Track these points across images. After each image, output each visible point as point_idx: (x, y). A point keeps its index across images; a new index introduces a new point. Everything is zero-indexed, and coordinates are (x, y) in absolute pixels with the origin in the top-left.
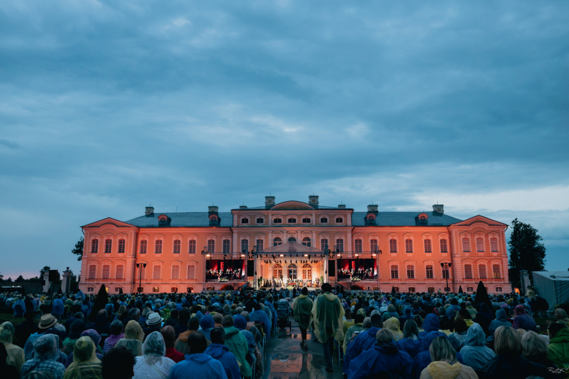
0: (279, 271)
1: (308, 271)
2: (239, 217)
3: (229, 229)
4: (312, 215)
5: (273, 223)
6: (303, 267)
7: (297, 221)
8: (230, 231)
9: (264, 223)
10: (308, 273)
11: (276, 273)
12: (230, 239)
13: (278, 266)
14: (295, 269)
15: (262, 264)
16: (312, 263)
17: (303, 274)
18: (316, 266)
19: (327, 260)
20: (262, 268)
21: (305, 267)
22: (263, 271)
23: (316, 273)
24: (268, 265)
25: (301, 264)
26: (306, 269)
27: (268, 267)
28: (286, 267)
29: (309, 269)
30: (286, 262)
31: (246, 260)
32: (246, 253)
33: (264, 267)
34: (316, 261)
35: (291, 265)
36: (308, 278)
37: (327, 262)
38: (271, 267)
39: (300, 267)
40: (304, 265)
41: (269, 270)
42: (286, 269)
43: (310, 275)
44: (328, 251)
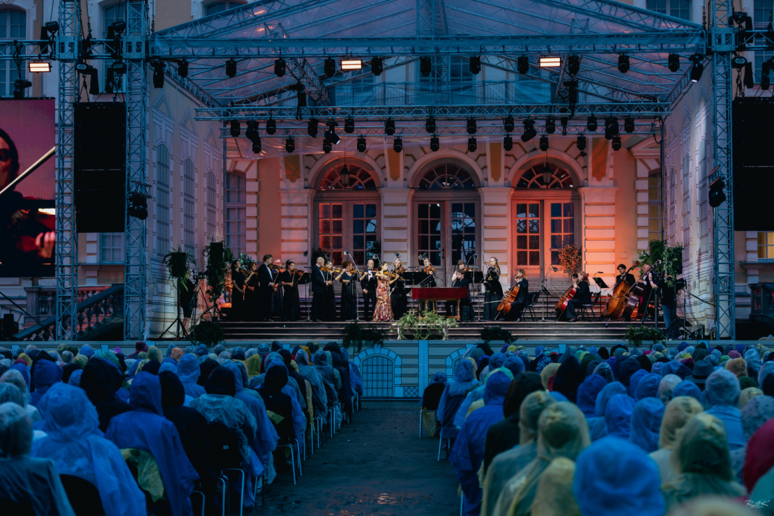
0: (359, 209)
1: (556, 210)
6: (521, 186)
10: (555, 226)
11: (338, 227)
13: (352, 181)
14: (463, 197)
15: (241, 167)
16: (581, 159)
17: (515, 228)
18: (610, 172)
19: (724, 99)
20: (242, 191)
21: (534, 187)
22: (248, 209)
23: (610, 222)
24: (282, 174)
25: (503, 161)
26: (542, 201)
27: (283, 185)
28: (400, 182)
29: (562, 202)
30: (398, 145)
31: (64, 102)
32: (67, 48)
33: (252, 187)
34: (621, 123)
35: (440, 169)
36: (555, 258)
37: (721, 109)
38: (300, 183)
39: (501, 181)
40: (529, 175)
41: (291, 205)
42: (405, 197)
43: (571, 240)
44: (730, 23)
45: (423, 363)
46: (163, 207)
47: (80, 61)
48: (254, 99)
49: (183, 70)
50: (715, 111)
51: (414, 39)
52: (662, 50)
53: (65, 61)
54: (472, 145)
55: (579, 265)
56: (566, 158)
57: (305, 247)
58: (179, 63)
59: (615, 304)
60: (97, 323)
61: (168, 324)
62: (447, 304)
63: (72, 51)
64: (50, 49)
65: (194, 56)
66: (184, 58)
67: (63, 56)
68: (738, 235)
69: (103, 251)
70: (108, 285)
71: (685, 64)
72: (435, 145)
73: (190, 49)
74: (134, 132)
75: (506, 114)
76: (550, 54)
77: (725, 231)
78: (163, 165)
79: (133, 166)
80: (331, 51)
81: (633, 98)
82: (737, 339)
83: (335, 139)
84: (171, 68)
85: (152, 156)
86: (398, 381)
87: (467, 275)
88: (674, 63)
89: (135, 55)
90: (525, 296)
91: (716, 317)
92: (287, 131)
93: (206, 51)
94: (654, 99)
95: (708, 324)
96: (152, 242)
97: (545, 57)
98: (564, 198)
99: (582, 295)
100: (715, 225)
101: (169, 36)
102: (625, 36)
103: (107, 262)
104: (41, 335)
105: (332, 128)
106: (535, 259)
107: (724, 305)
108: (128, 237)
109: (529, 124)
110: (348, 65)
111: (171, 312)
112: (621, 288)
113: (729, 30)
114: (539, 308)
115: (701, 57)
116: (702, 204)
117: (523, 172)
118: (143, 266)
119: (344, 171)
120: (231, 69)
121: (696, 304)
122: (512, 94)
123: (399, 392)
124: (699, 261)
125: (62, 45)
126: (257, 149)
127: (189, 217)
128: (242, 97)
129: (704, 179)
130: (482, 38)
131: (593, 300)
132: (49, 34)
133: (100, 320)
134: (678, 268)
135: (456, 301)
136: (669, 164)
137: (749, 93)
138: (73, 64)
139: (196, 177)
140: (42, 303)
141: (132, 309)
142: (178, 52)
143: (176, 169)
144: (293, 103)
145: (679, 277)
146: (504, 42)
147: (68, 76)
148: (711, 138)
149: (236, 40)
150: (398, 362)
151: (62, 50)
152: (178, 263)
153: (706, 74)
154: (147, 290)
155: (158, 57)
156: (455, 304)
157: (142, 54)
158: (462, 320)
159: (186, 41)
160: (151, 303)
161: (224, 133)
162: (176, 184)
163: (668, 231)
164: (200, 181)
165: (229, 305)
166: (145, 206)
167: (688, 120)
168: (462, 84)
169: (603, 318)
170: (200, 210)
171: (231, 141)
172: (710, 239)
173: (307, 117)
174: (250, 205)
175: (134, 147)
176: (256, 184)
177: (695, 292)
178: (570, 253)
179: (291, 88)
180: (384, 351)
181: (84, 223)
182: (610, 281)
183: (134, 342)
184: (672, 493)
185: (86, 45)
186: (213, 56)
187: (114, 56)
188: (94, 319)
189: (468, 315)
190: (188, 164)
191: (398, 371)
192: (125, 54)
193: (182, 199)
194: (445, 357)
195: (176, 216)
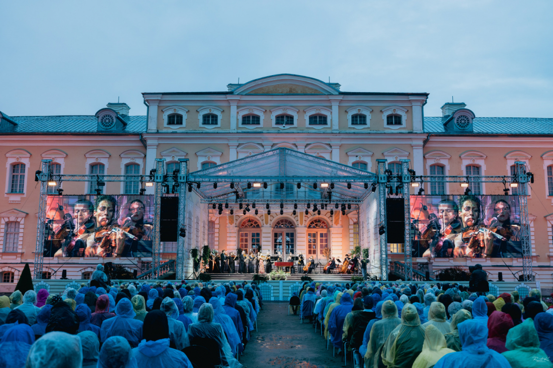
0: (253, 235)
1: (322, 235)
2: (161, 111)
3: (137, 138)
4: (331, 107)
5: (240, 125)
6: (309, 227)
7: (295, 121)
8: (140, 144)
9: (219, 125)
10: (321, 241)
11: (246, 240)
12: (139, 161)
13: (252, 225)
14: (290, 231)
15: (213, 219)
16: (330, 218)
17: (308, 241)
18: (340, 223)
19: (383, 198)
20: (213, 227)
21: (314, 227)
22: (215, 234)
23: (341, 240)
24: (228, 222)
25: (304, 218)
26: (317, 232)
27: (228, 225)
28: (268, 225)
29: (324, 232)
30: (269, 213)
31: (157, 196)
32: (159, 178)
33: (217, 226)
34: (347, 206)
35: (282, 221)
36: (322, 253)
37: (382, 202)
38: (234, 225)
39: (303, 225)
40: (312, 223)
41: (230, 233)
42: (270, 230)
43: (326, 246)
44: (385, 173)
45: (281, 288)
46: (190, 233)
47: (163, 183)
48: (219, 196)
49: (199, 186)
50: (380, 203)
51: (278, 177)
52: (362, 182)
53: (158, 182)
54: (294, 213)
55: (330, 254)
56: (325, 218)
57: (236, 247)
58: (197, 184)
59: (343, 268)
60: (164, 274)
61: (190, 274)
62: (286, 268)
63: (160, 179)
64: (153, 178)
65: (203, 181)
66: (199, 182)
67: (158, 181)
68: (388, 244)
69: (164, 248)
70: (167, 260)
71: (370, 187)
72: (282, 213)
73: (201, 179)
74: (181, 206)
75: (295, 202)
76: (325, 182)
77: (384, 243)
78: (190, 218)
79: (181, 218)
80: (250, 180)
81: (349, 197)
82: (389, 280)
83: (248, 210)
84: (194, 186)
85: (187, 215)
86: (272, 295)
87: (293, 258)
88: (366, 186)
89: (182, 181)
90: (313, 265)
91: (381, 273)
92: (231, 207)
93: (207, 179)
94: (356, 198)
95: (378, 276)
96: (186, 245)
97: (323, 183)
98: (324, 231)
99: (333, 265)
100: (380, 241)
101: (194, 174)
102: (350, 177)
103: (166, 252)
104: (144, 278)
105: (248, 207)
106: (314, 252)
107: (384, 269)
108: (178, 243)
109: (315, 206)
110: (256, 185)
111: (191, 270)
112: (346, 262)
113: (385, 175)
114: (318, 270)
115: (375, 184)
116: (375, 234)
117: (310, 222)
118: (183, 254)
119: (249, 221)
120: (215, 186)
121: (373, 268)
122: (307, 195)
123: (272, 299)
124: (374, 253)
125: (157, 177)
126: (220, 213)
127: (197, 236)
128: (214, 195)
129: (376, 225)
130: (301, 177)
131: (336, 266)
132: (153, 173)
133: (165, 272)
134: (367, 256)
135: (289, 267)
136: (361, 220)
137: (392, 196)
138: (160, 184)
139: (200, 222)
140: (143, 266)
141: (179, 268)
142: (197, 180)
143: (194, 220)
144: (234, 197)
145: (367, 259)
146: (309, 178)
147: (159, 187)
148: (379, 212)
149: (217, 176)
150: (272, 288)
151: (157, 178)
152: (194, 252)
153: (377, 190)
154: (184, 262)
155: (190, 181)
156: (289, 268)
157: (185, 180)
158: (291, 273)
159: (200, 176)
160: (185, 267)
161: (209, 208)
162: (194, 225)
163: (361, 243)
164: (201, 224)
165: (208, 268)
166: (185, 233)
167: (369, 205)
168: (290, 192)
169: (339, 273)
170: (200, 234)
171: (211, 210)
172: (379, 246)
173: (239, 203)
174: (216, 233)
175: (181, 212)
176: (218, 225)
177: (373, 264)
178: (327, 250)
179: (234, 192)
180: (267, 284)
181: (163, 239)
182: (342, 260)
183: (181, 280)
184: (452, 336)
185: (165, 177)
186: (209, 181)
187: (175, 181)
188: (163, 272)
189: (293, 272)
190: (197, 218)
191: (272, 291)
192: (179, 180)
193: (195, 230)
194: (288, 286)
195: (193, 236)
